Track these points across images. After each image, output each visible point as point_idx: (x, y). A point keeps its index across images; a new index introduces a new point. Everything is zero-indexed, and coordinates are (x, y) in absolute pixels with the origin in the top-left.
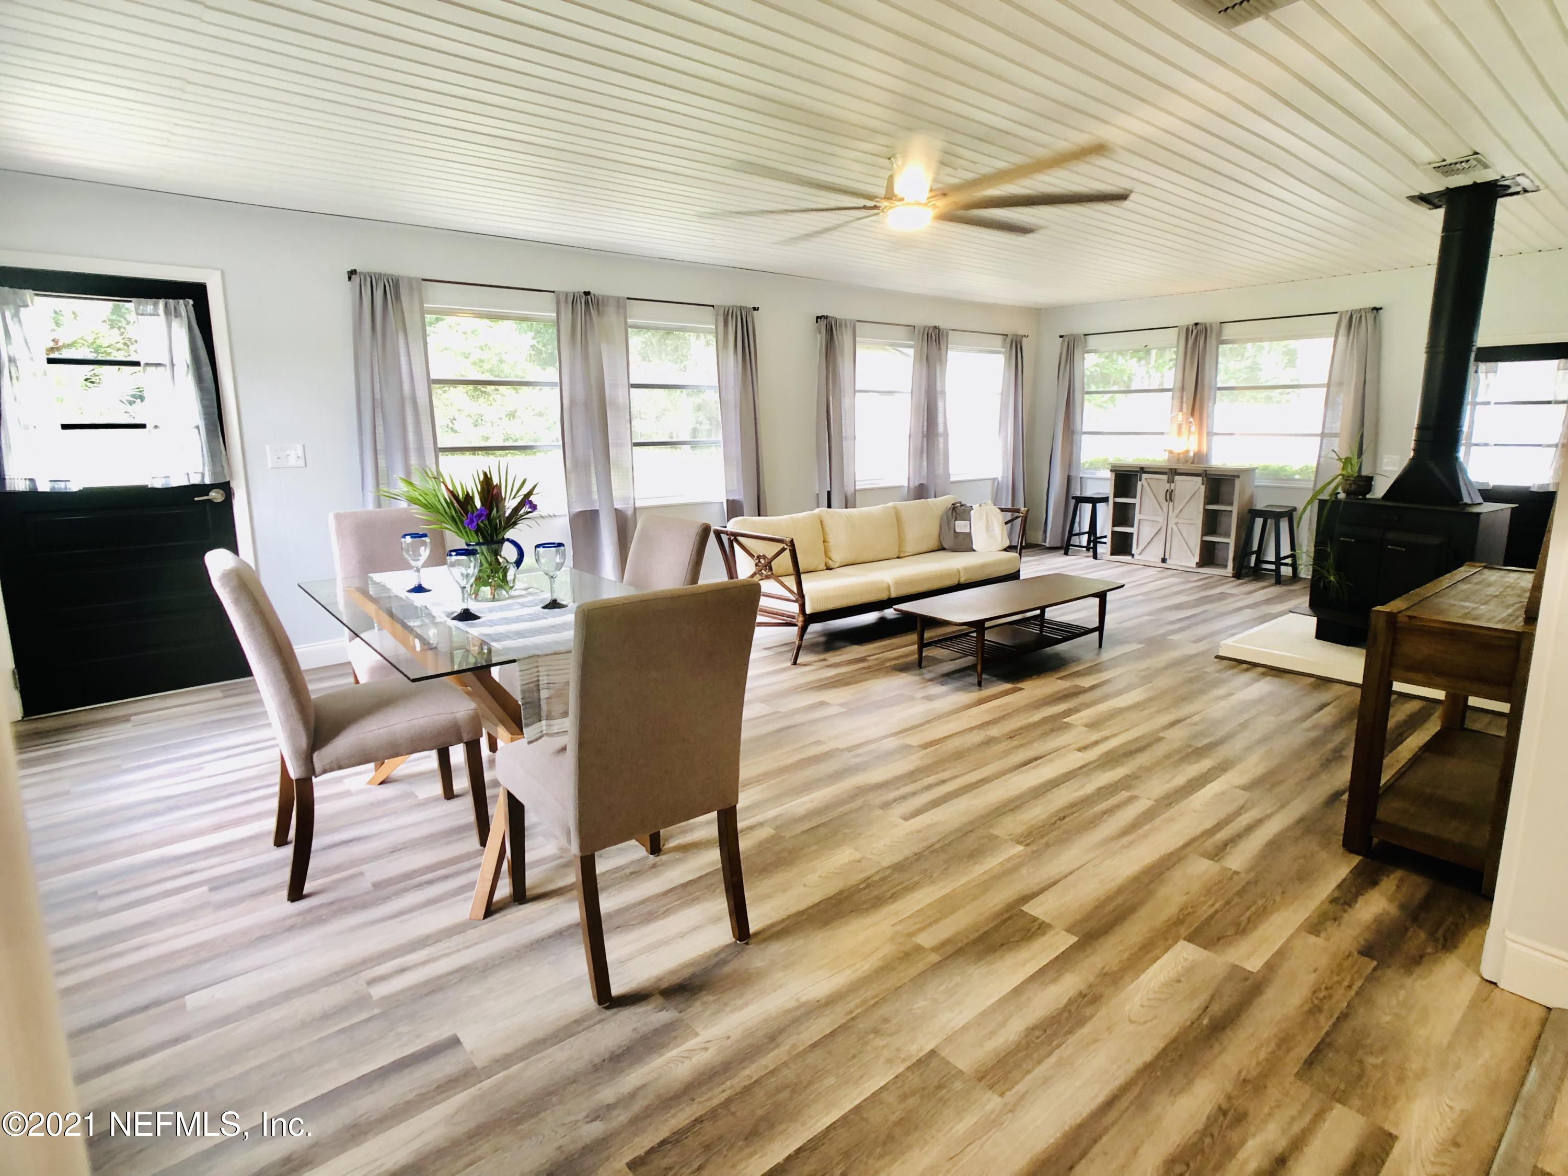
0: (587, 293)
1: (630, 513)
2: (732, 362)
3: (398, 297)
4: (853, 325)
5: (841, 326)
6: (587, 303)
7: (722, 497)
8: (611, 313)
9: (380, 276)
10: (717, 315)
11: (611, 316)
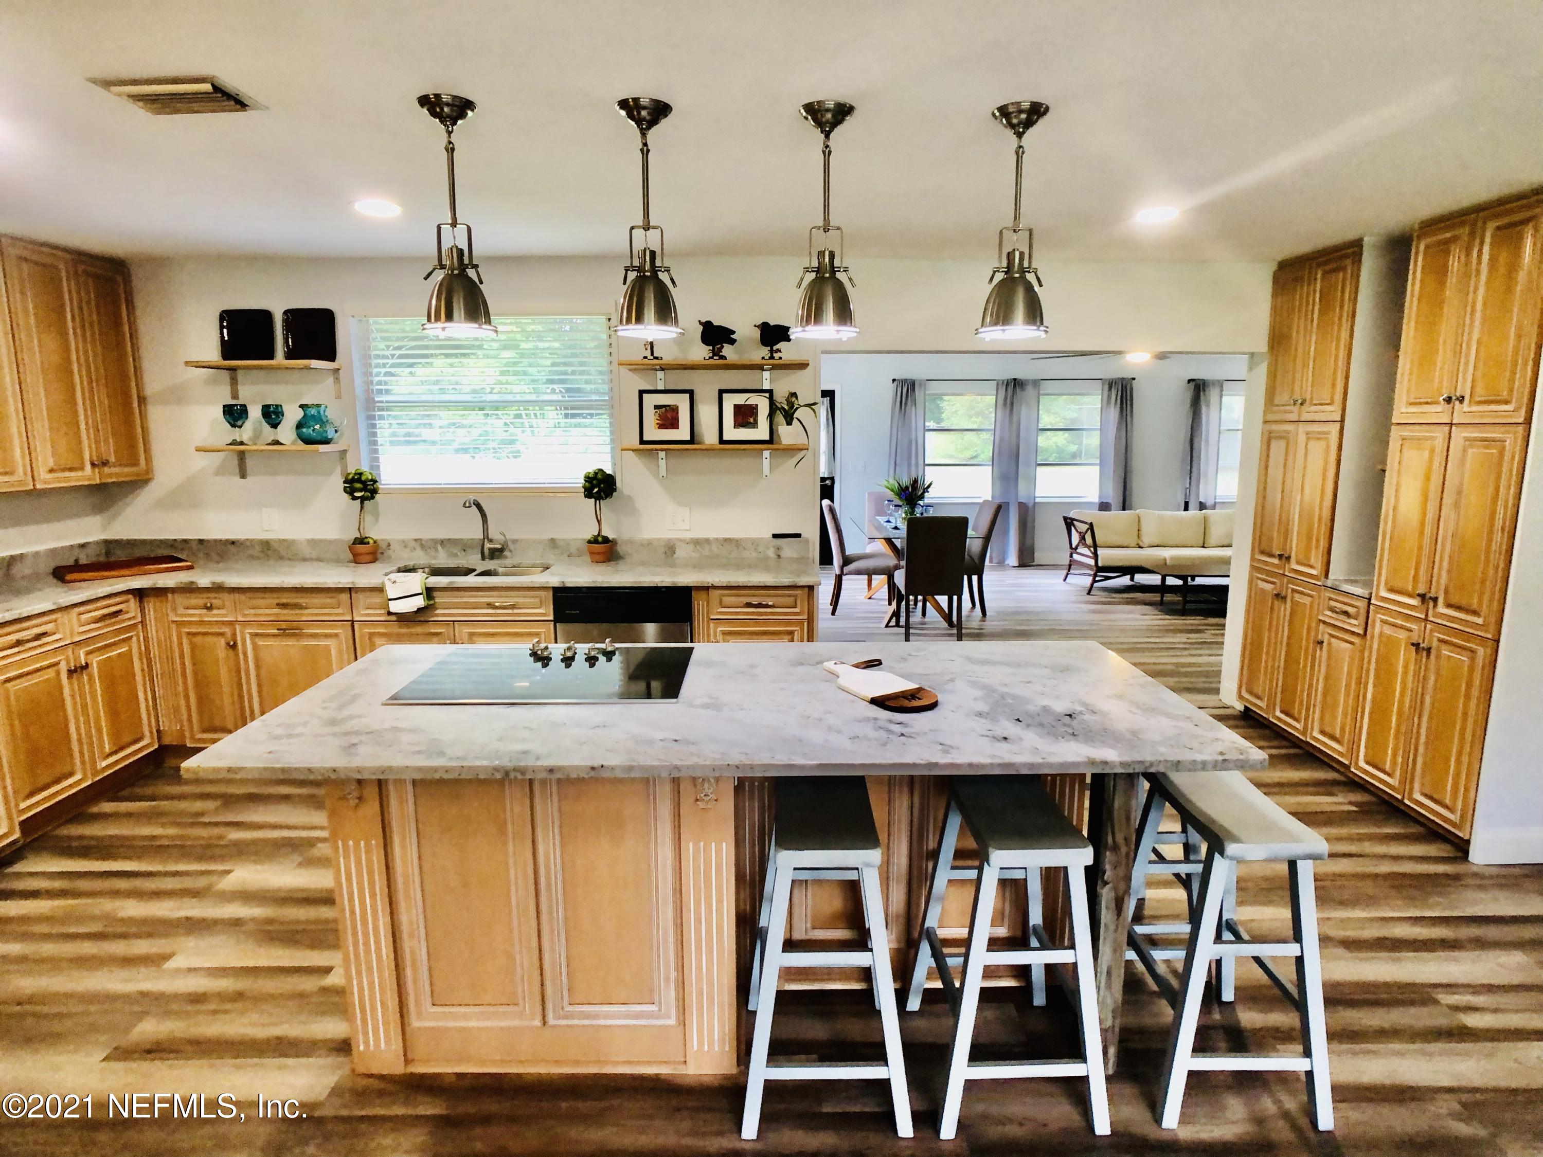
0: (1015, 379)
1: (1030, 505)
2: (1113, 413)
3: (913, 389)
4: (1220, 384)
5: (1208, 386)
6: (1015, 385)
7: (1095, 499)
8: (1030, 389)
9: (906, 380)
10: (1103, 385)
11: (1030, 390)
